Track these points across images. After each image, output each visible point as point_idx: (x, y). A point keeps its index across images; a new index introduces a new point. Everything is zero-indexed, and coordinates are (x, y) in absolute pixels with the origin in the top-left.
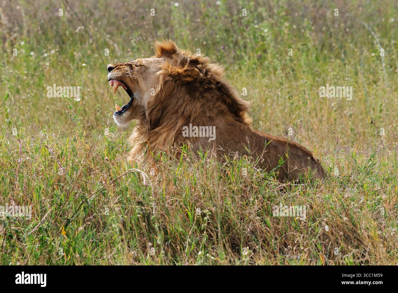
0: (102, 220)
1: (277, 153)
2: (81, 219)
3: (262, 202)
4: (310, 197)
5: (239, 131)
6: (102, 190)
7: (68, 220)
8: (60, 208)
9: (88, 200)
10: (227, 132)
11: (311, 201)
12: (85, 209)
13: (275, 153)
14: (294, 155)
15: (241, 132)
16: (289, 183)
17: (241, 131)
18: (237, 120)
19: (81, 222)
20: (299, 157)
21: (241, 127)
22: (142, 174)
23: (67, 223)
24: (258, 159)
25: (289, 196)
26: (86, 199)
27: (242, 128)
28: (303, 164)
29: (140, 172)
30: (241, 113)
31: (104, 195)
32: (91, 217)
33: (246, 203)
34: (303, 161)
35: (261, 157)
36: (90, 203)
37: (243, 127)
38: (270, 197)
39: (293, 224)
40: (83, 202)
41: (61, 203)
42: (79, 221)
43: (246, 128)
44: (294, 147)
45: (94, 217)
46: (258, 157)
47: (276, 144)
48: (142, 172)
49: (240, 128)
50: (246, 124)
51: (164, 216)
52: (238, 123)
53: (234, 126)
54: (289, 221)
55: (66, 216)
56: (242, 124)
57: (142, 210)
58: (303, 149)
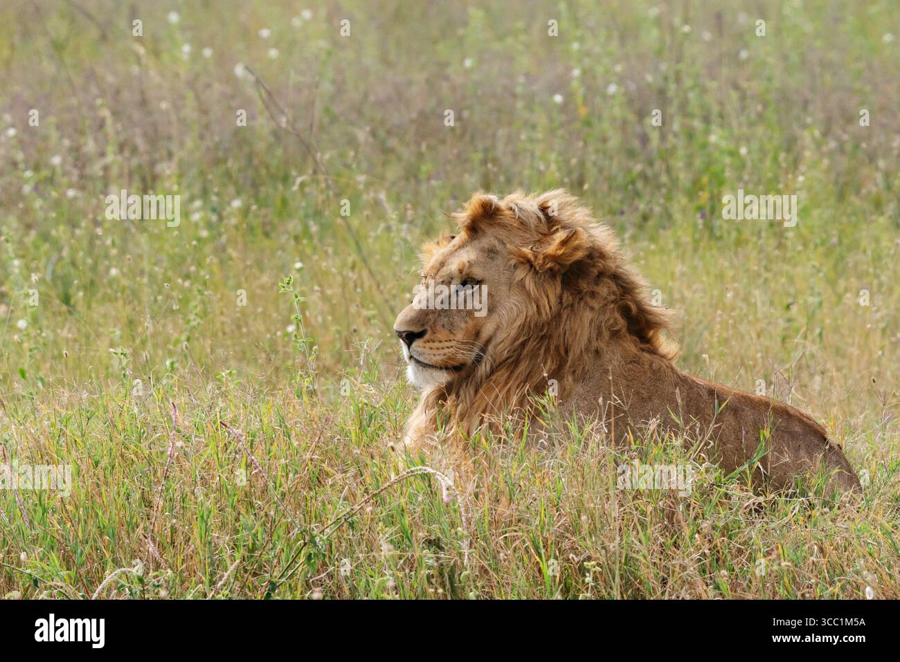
0: (347, 582)
1: (739, 423)
2: (300, 581)
3: (709, 540)
4: (821, 528)
5: (649, 374)
6: (347, 516)
7: (271, 583)
8: (252, 557)
9: (317, 539)
10: (626, 378)
11: (821, 535)
12: (309, 557)
13: (734, 423)
14: (783, 431)
15: (654, 374)
16: (773, 495)
17: (654, 372)
18: (643, 350)
19: (299, 586)
20: (793, 435)
21: (654, 364)
22: (438, 477)
23: (269, 590)
24: (701, 442)
25: (773, 525)
26: (313, 537)
27: (655, 366)
28: (802, 453)
29: (434, 474)
30: (651, 333)
31: (353, 528)
32: (322, 575)
33: (673, 540)
34: (803, 446)
35: (706, 438)
36: (320, 543)
37: (657, 363)
38: (726, 527)
39: (781, 590)
40: (305, 544)
41: (254, 544)
42: (296, 586)
43: (665, 366)
44: (784, 413)
45: (331, 576)
46: (700, 438)
47: (738, 405)
48: (438, 473)
49: (651, 365)
50: (663, 357)
51: (486, 571)
52: (646, 355)
53: (638, 364)
54: (773, 584)
55: (266, 575)
56: (655, 356)
57: (438, 559)
58: (805, 419)
